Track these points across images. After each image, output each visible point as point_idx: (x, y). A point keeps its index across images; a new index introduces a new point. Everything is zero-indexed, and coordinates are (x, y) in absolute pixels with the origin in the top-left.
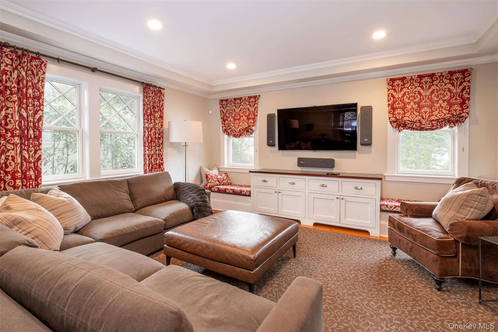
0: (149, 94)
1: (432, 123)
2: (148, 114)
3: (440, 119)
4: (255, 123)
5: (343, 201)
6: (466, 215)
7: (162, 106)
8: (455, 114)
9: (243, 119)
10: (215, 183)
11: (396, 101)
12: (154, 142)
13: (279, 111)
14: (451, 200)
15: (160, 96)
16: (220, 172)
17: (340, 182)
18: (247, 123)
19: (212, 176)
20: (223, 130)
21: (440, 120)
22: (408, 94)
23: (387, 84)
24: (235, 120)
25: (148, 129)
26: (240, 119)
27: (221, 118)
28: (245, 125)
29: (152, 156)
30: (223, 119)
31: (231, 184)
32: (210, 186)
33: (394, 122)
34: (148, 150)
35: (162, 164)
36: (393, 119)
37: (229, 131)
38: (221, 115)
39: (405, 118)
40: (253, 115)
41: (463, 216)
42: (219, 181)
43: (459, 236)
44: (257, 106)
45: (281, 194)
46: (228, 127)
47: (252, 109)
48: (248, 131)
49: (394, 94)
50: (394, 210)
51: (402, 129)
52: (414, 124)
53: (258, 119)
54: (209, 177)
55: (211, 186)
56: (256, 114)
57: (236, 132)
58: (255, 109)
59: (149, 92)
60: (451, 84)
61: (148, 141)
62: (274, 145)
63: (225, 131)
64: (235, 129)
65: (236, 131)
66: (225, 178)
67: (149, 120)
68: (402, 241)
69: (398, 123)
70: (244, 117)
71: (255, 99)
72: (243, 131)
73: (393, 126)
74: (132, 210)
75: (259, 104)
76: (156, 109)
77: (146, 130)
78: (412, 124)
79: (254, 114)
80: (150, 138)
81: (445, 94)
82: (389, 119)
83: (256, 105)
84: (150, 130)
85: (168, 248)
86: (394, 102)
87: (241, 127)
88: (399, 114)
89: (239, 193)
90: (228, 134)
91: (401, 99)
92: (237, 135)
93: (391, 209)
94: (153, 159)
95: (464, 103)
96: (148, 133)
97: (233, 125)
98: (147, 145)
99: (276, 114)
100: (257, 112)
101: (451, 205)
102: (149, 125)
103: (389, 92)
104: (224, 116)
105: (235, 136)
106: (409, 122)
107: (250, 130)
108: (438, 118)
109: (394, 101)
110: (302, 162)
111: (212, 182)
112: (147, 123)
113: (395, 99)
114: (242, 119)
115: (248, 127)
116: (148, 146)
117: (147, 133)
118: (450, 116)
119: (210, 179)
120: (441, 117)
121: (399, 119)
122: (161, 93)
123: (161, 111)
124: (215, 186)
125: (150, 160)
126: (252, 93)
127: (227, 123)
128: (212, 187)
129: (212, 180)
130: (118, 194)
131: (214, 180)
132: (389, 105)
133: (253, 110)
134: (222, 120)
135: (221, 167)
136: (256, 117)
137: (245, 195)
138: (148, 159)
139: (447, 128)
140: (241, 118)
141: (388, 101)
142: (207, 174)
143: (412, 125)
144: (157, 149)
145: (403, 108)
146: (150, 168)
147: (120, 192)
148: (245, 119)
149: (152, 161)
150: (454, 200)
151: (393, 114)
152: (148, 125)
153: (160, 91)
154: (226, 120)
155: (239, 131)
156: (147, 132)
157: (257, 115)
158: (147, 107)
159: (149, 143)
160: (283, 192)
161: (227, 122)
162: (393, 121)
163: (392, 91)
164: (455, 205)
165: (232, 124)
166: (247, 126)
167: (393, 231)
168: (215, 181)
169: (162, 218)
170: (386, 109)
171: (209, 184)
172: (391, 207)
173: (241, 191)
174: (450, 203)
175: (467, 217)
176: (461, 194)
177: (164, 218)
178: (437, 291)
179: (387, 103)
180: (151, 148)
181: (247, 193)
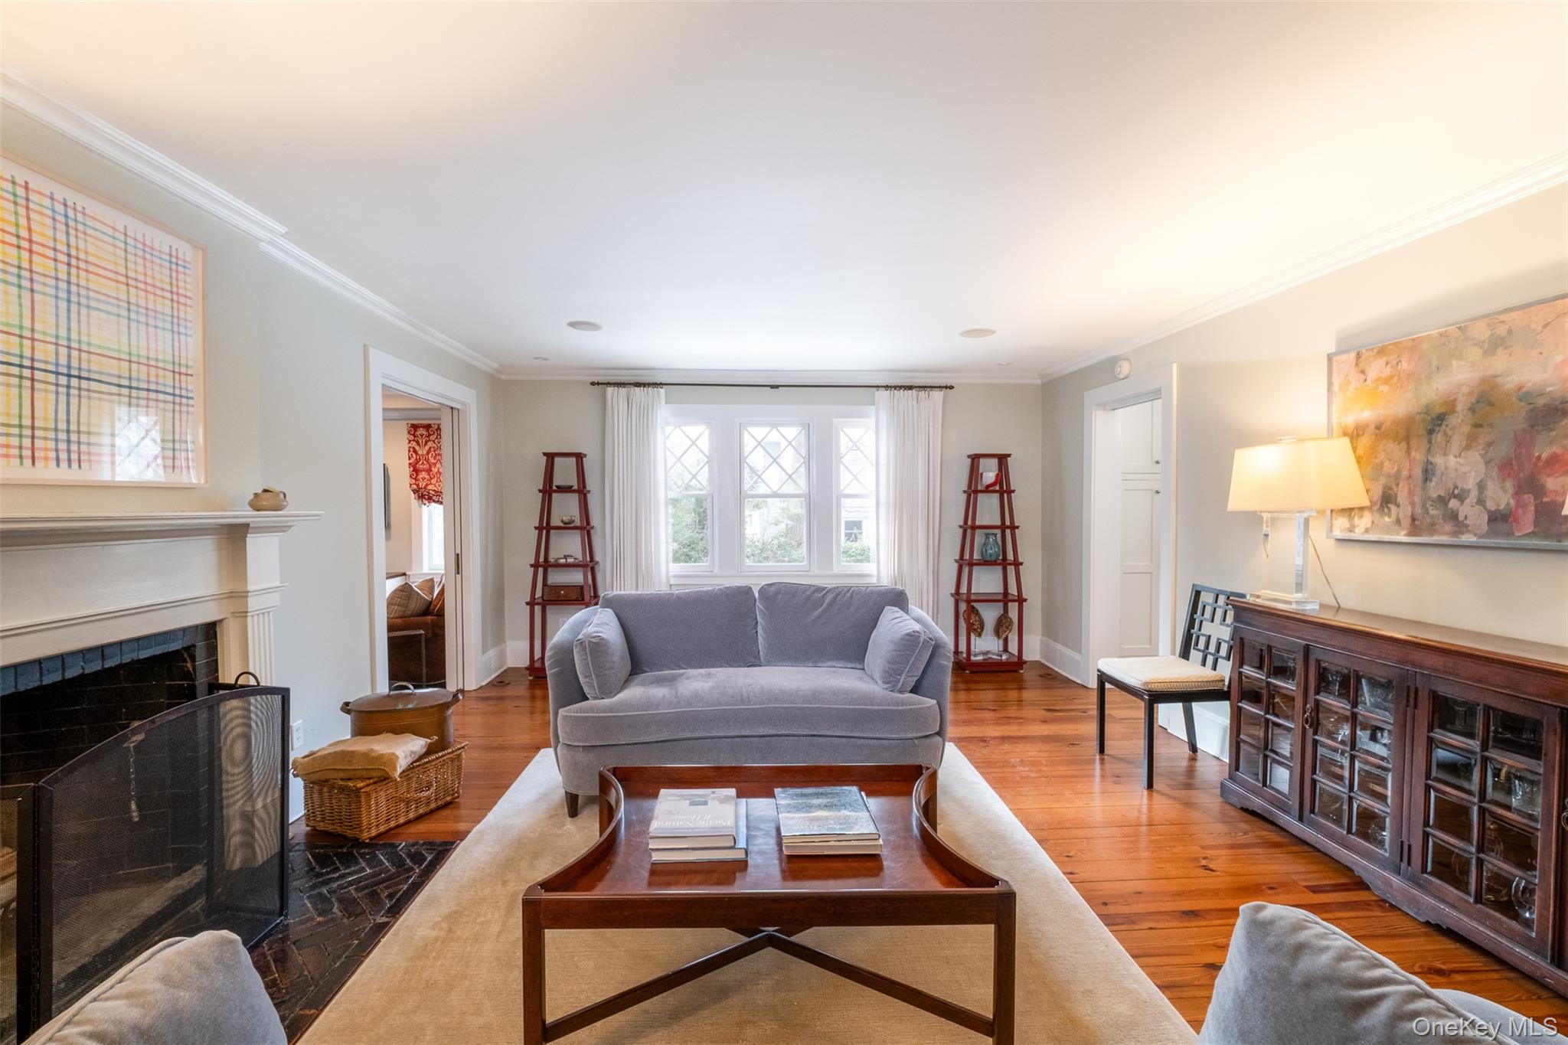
11: (419, 459)
22: (434, 451)
23: (406, 432)
33: (416, 491)
36: (415, 486)
39: (430, 487)
49: (417, 448)
51: (426, 501)
69: (420, 493)
73: (414, 497)
82: (410, 486)
86: (417, 461)
88: (423, 479)
91: (425, 457)
103: (410, 445)
106: (434, 493)
109: (416, 459)
113: (418, 456)
121: (423, 487)
132: (410, 464)
141: (409, 459)
145: (429, 471)
151: (415, 479)
162: (414, 489)
163: (414, 444)
170: (407, 471)
179: (407, 462)
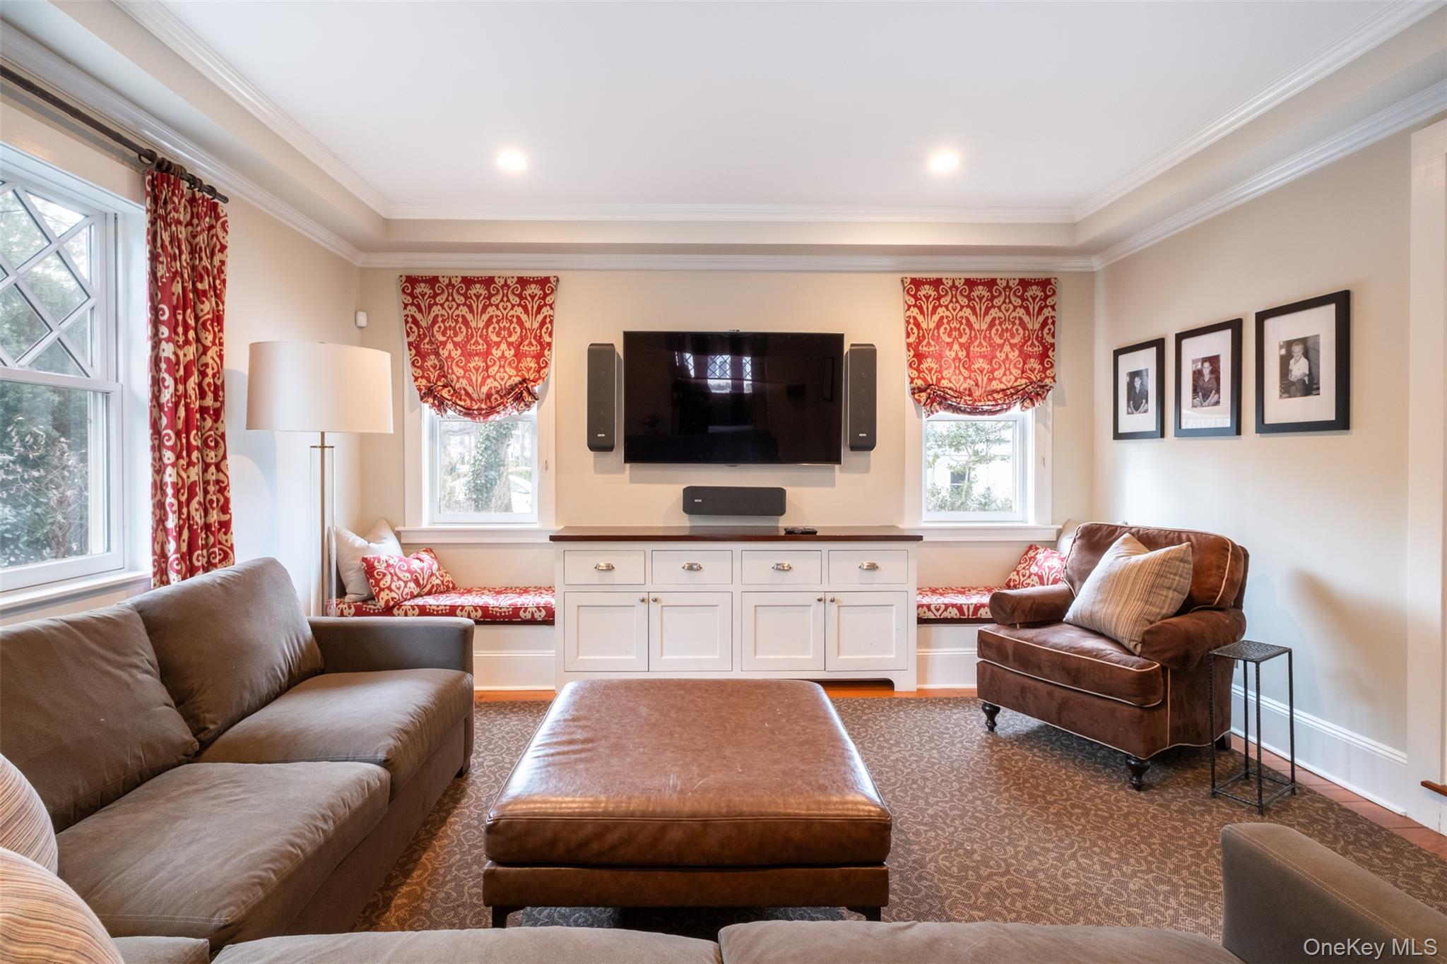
0: (176, 210)
1: (994, 397)
2: (175, 302)
3: (1008, 389)
4: (546, 370)
5: (834, 606)
6: (1162, 608)
7: (221, 271)
8: (1035, 379)
9: (500, 353)
10: (407, 590)
11: (924, 336)
12: (198, 428)
13: (631, 339)
14: (1128, 578)
15: (211, 227)
16: (407, 548)
17: (825, 554)
18: (517, 369)
19: (391, 562)
20: (420, 390)
21: (1008, 392)
22: (948, 323)
24: (468, 355)
25: (173, 366)
26: (488, 353)
27: (410, 344)
28: (510, 377)
29: (191, 495)
30: (417, 348)
31: (454, 588)
32: (387, 601)
33: (921, 390)
34: (174, 465)
35: (225, 526)
36: (920, 383)
37: (445, 393)
38: (408, 335)
39: (943, 381)
40: (534, 342)
41: (1158, 610)
42: (417, 582)
43: (1169, 655)
44: (551, 312)
45: (659, 606)
46: (438, 379)
47: (532, 323)
48: (519, 398)
49: (920, 318)
50: (946, 615)
51: (938, 407)
52: (961, 398)
53: (555, 357)
54: (381, 567)
55: (392, 603)
56: (547, 339)
57: (472, 399)
58: (543, 323)
59: (176, 200)
60: (1024, 308)
61: (172, 425)
62: (609, 448)
63: (429, 393)
64: (470, 390)
65: (475, 396)
66: (435, 567)
67: (180, 330)
68: (1032, 688)
69: (930, 394)
70: (504, 346)
71: (543, 289)
72: (501, 397)
73: (919, 401)
74: (190, 751)
75: (556, 306)
76: (201, 281)
77: (166, 376)
78: (958, 397)
79: (539, 339)
80: (182, 412)
81: (1014, 330)
82: (912, 382)
83: (546, 311)
84: (182, 372)
85: (507, 873)
86: (920, 340)
87: (496, 384)
88: (931, 370)
89: (505, 617)
90: (440, 405)
91: (933, 334)
92: (480, 409)
93: (938, 614)
94: (194, 504)
95: (1045, 354)
96: (176, 390)
97: (460, 372)
98: (170, 443)
99: (620, 349)
100: (550, 335)
101: (1129, 587)
102: (181, 354)
103: (909, 313)
104: (421, 338)
105: (468, 412)
106: (952, 393)
107: (525, 394)
108: (1003, 387)
109: (918, 336)
110: (696, 501)
111: (393, 587)
112: (168, 340)
113: (921, 332)
114: (496, 353)
115: (520, 383)
116: (172, 449)
117: (172, 389)
118: (1026, 384)
119: (384, 575)
120: (1009, 385)
121: (933, 385)
122: (217, 217)
123: (219, 297)
124: (405, 600)
125: (185, 510)
126: (533, 267)
127: (434, 367)
128: (394, 606)
129: (392, 580)
130: (128, 685)
131: (399, 579)
132: (908, 345)
133: (536, 325)
134: (414, 352)
135: (407, 528)
136: (546, 352)
137: (532, 622)
138: (175, 508)
139: (1016, 410)
140: (494, 351)
141: (908, 336)
142: (369, 556)
143: (959, 400)
144: (209, 460)
146: (184, 548)
147: (134, 671)
148: (510, 354)
149: (193, 513)
150: (1133, 576)
151: (918, 370)
152: (175, 354)
153: (215, 206)
154: (428, 354)
155: (483, 397)
156: (169, 381)
157: (549, 344)
158: (169, 270)
159: (178, 434)
160: (666, 599)
161: (432, 360)
162: (919, 388)
163: (915, 311)
164: (1139, 586)
165: (455, 369)
166: (518, 379)
167: (995, 669)
168: (406, 583)
169: (369, 755)
171: (384, 596)
172: (938, 610)
173: (516, 610)
174: (1126, 584)
175: (1164, 611)
176: (1145, 562)
177: (382, 756)
178: (1134, 791)
179: (906, 341)
180: (189, 455)
181: (537, 615)
